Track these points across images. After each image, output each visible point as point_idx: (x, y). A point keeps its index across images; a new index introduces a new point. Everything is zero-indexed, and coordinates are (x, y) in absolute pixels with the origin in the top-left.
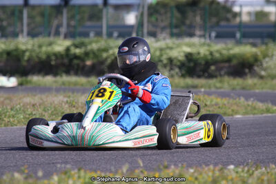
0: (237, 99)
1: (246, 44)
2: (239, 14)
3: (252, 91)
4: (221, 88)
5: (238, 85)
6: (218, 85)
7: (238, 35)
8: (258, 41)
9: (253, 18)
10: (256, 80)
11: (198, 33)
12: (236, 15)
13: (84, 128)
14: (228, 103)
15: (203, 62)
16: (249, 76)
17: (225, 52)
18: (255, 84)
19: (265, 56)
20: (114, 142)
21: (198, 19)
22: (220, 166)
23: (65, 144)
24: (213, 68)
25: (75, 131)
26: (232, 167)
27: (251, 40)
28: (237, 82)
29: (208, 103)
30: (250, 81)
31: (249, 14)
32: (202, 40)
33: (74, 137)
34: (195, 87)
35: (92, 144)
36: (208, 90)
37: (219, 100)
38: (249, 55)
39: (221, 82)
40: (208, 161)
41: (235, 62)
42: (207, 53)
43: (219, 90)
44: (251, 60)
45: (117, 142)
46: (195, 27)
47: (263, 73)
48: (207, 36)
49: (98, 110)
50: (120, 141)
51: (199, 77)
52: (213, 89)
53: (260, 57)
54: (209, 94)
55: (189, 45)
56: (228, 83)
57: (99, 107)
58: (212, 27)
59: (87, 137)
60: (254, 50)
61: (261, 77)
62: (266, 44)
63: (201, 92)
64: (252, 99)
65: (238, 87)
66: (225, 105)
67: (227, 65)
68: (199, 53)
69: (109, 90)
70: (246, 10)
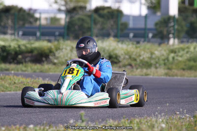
0: (37, 79)
1: (43, 40)
2: (39, 19)
3: (47, 74)
4: (25, 71)
5: (37, 69)
6: (24, 69)
7: (38, 34)
8: (52, 38)
9: (49, 22)
10: (50, 66)
11: (10, 31)
12: (36, 19)
13: (62, 94)
14: (31, 81)
15: (13, 53)
16: (45, 63)
17: (28, 46)
18: (50, 69)
19: (58, 49)
20: (82, 103)
21: (10, 22)
22: (24, 125)
23: (49, 104)
24: (20, 57)
25: (56, 95)
26: (32, 126)
27: (47, 38)
28: (37, 67)
29: (16, 82)
30: (46, 66)
31: (46, 19)
32: (13, 37)
33: (56, 100)
34: (7, 70)
35: (67, 104)
36: (16, 72)
37: (24, 80)
38: (46, 48)
39: (25, 67)
40: (16, 122)
41: (35, 53)
42: (16, 46)
43: (24, 73)
44: (47, 51)
45: (84, 103)
46: (7, 28)
47: (56, 61)
48: (16, 34)
49: (70, 82)
50: (86, 102)
51: (10, 63)
52: (20, 72)
53: (54, 50)
54: (17, 75)
55: (4, 40)
56: (31, 67)
57: (71, 80)
58: (20, 28)
59: (64, 100)
60: (49, 44)
61: (55, 64)
62: (58, 41)
63: (11, 73)
64: (47, 79)
65: (38, 71)
66: (28, 83)
67: (30, 55)
68: (10, 46)
69: (76, 69)
70: (43, 16)
